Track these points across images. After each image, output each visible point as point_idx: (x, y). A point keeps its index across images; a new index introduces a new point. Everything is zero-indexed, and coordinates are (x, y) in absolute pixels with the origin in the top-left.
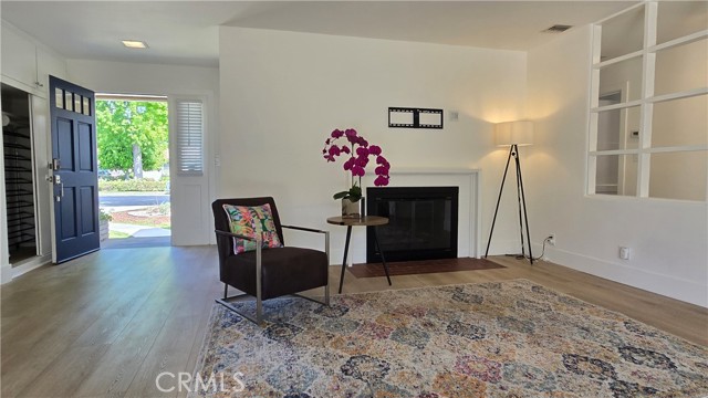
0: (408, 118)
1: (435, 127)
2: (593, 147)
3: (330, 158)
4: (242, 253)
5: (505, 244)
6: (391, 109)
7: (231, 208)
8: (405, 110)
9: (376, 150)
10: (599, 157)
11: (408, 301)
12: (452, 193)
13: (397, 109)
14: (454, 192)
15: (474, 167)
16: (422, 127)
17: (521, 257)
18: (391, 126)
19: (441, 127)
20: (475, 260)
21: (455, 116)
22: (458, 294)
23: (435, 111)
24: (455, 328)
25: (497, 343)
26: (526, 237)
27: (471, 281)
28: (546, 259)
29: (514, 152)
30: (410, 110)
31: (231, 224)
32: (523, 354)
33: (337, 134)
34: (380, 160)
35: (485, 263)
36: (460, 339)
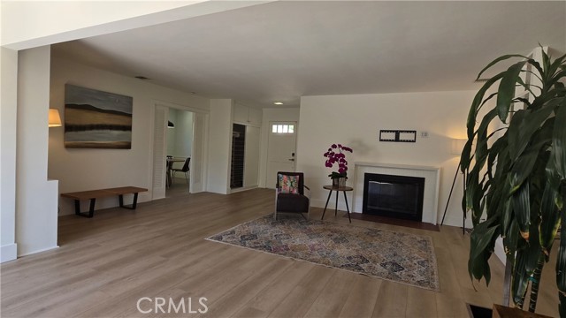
0: (394, 134)
6: (382, 131)
8: (391, 131)
12: (421, 181)
13: (385, 131)
14: (422, 180)
16: (401, 141)
18: (381, 140)
19: (414, 141)
23: (411, 132)
30: (393, 131)
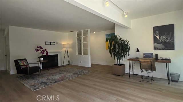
0: (49, 43)
1: (54, 45)
2: (77, 48)
3: (36, 51)
4: (23, 68)
5: (66, 63)
7: (20, 61)
9: (46, 50)
10: (78, 50)
11: (53, 72)
13: (47, 42)
14: (57, 55)
15: (60, 51)
16: (52, 45)
17: (69, 65)
18: (46, 45)
19: (55, 45)
20: (61, 66)
21: (57, 43)
22: (60, 70)
23: (53, 42)
24: (60, 74)
25: (66, 74)
26: (69, 61)
27: (61, 69)
28: (72, 64)
29: (67, 49)
30: (49, 42)
31: (20, 64)
32: (69, 74)
33: (38, 47)
34: (47, 51)
35: (63, 66)
36: (61, 74)
